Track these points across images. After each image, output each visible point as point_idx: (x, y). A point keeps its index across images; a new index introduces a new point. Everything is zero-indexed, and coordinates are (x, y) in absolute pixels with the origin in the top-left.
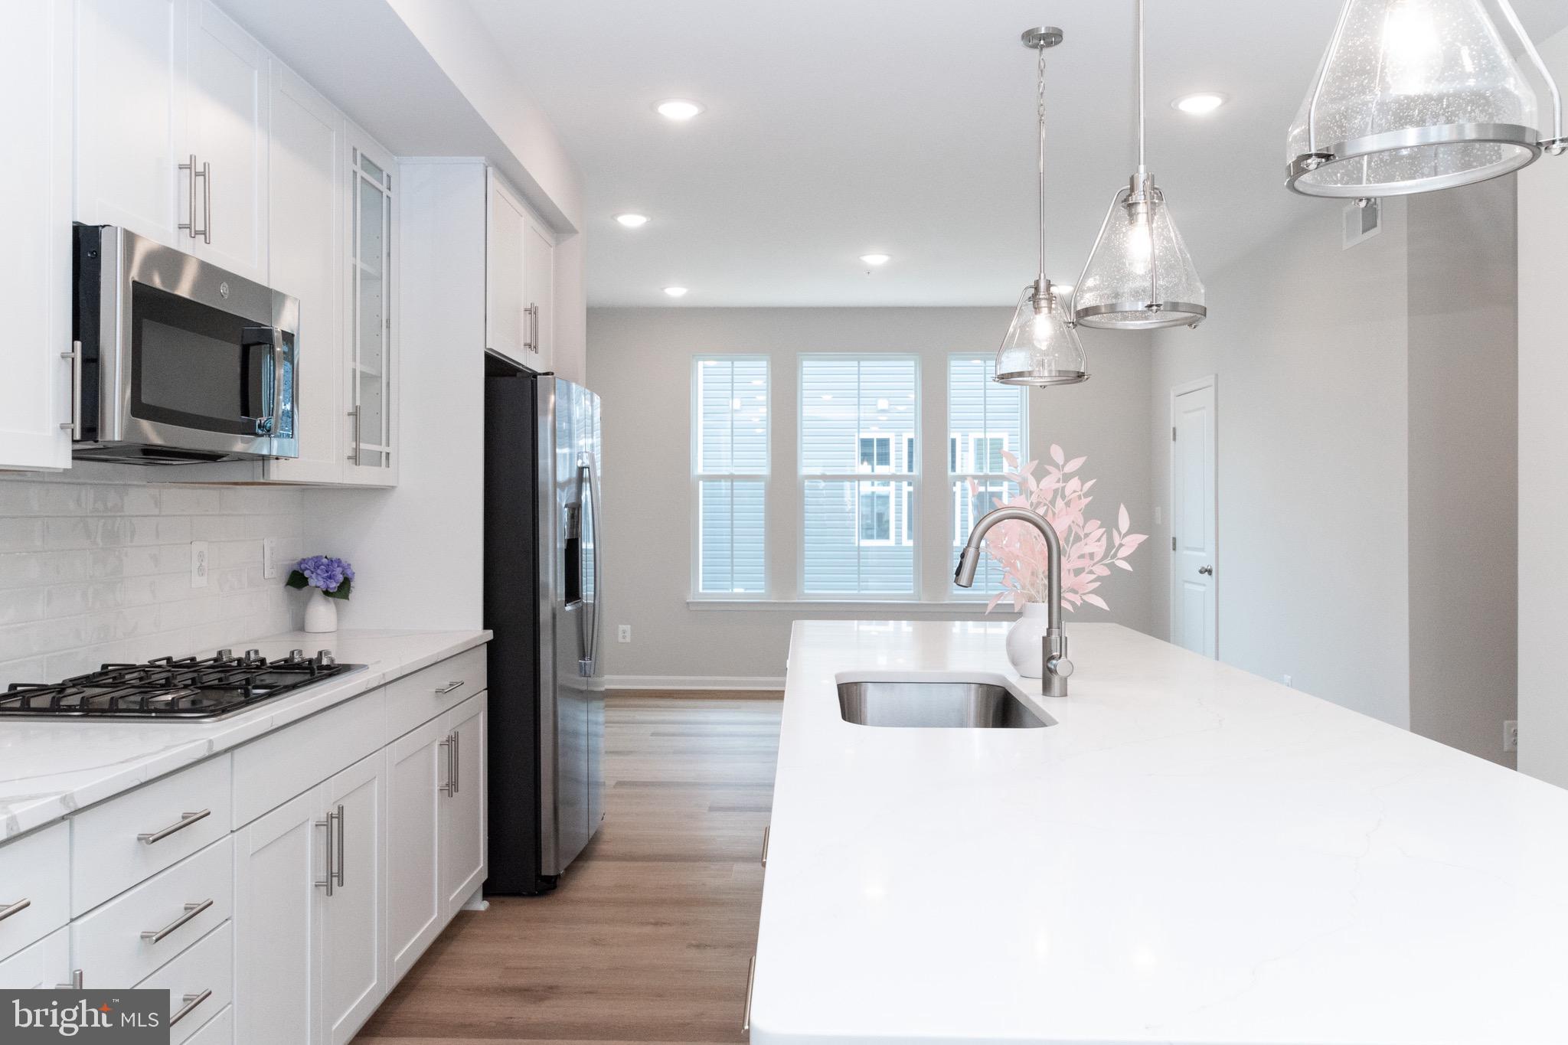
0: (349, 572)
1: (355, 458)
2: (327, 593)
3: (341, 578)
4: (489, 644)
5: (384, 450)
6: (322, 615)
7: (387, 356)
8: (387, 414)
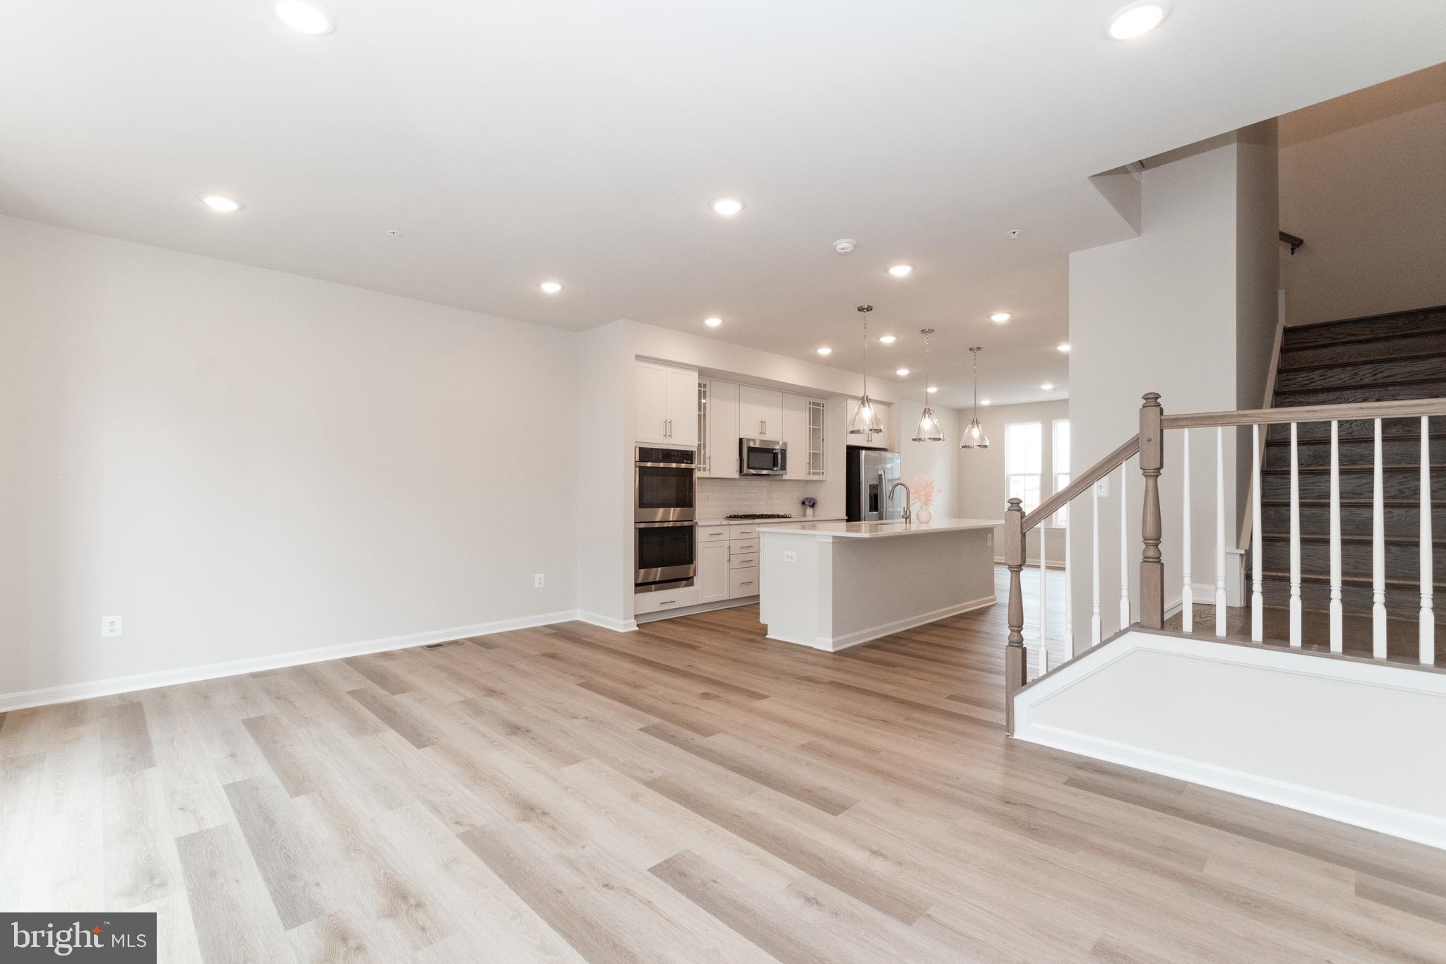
0: (815, 501)
1: (809, 474)
2: (809, 506)
3: (812, 502)
5: (822, 471)
6: (809, 511)
7: (823, 448)
8: (823, 462)
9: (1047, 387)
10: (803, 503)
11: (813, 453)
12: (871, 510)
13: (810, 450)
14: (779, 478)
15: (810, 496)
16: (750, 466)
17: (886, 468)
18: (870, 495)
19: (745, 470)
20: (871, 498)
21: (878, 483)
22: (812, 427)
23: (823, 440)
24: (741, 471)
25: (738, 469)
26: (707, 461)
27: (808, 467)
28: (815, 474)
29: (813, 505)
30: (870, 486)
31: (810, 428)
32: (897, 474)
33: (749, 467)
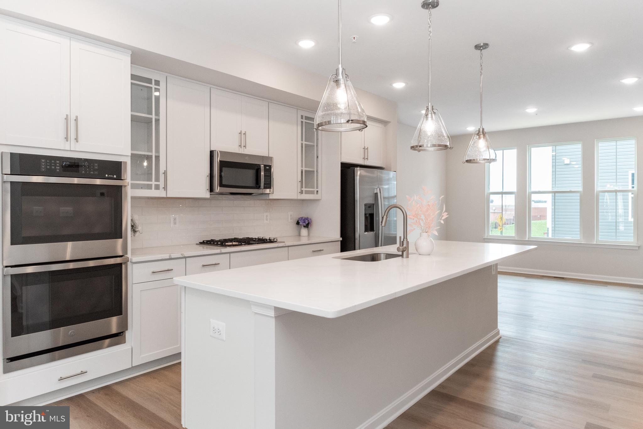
0: (310, 221)
1: (302, 192)
2: (304, 227)
3: (307, 222)
4: (341, 241)
5: (315, 190)
6: (304, 231)
7: (317, 165)
8: (317, 180)
9: (531, 110)
10: (298, 223)
11: (306, 171)
12: (366, 230)
13: (302, 166)
14: (264, 197)
15: (304, 216)
16: (223, 183)
17: (382, 188)
18: (365, 214)
19: (217, 189)
20: (366, 218)
21: (373, 203)
22: (304, 143)
23: (318, 157)
24: (211, 189)
25: (208, 186)
26: (162, 177)
27: (299, 184)
28: (307, 192)
29: (307, 226)
30: (365, 205)
31: (302, 144)
32: (393, 193)
33: (221, 185)
